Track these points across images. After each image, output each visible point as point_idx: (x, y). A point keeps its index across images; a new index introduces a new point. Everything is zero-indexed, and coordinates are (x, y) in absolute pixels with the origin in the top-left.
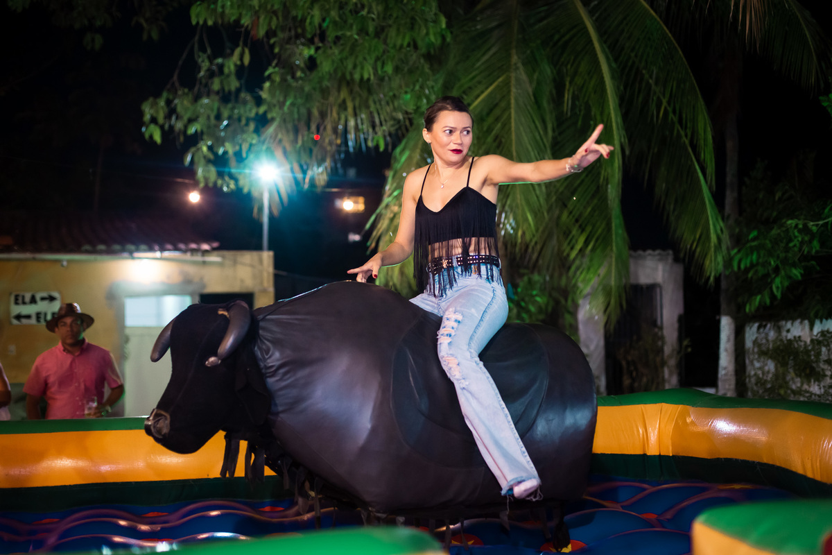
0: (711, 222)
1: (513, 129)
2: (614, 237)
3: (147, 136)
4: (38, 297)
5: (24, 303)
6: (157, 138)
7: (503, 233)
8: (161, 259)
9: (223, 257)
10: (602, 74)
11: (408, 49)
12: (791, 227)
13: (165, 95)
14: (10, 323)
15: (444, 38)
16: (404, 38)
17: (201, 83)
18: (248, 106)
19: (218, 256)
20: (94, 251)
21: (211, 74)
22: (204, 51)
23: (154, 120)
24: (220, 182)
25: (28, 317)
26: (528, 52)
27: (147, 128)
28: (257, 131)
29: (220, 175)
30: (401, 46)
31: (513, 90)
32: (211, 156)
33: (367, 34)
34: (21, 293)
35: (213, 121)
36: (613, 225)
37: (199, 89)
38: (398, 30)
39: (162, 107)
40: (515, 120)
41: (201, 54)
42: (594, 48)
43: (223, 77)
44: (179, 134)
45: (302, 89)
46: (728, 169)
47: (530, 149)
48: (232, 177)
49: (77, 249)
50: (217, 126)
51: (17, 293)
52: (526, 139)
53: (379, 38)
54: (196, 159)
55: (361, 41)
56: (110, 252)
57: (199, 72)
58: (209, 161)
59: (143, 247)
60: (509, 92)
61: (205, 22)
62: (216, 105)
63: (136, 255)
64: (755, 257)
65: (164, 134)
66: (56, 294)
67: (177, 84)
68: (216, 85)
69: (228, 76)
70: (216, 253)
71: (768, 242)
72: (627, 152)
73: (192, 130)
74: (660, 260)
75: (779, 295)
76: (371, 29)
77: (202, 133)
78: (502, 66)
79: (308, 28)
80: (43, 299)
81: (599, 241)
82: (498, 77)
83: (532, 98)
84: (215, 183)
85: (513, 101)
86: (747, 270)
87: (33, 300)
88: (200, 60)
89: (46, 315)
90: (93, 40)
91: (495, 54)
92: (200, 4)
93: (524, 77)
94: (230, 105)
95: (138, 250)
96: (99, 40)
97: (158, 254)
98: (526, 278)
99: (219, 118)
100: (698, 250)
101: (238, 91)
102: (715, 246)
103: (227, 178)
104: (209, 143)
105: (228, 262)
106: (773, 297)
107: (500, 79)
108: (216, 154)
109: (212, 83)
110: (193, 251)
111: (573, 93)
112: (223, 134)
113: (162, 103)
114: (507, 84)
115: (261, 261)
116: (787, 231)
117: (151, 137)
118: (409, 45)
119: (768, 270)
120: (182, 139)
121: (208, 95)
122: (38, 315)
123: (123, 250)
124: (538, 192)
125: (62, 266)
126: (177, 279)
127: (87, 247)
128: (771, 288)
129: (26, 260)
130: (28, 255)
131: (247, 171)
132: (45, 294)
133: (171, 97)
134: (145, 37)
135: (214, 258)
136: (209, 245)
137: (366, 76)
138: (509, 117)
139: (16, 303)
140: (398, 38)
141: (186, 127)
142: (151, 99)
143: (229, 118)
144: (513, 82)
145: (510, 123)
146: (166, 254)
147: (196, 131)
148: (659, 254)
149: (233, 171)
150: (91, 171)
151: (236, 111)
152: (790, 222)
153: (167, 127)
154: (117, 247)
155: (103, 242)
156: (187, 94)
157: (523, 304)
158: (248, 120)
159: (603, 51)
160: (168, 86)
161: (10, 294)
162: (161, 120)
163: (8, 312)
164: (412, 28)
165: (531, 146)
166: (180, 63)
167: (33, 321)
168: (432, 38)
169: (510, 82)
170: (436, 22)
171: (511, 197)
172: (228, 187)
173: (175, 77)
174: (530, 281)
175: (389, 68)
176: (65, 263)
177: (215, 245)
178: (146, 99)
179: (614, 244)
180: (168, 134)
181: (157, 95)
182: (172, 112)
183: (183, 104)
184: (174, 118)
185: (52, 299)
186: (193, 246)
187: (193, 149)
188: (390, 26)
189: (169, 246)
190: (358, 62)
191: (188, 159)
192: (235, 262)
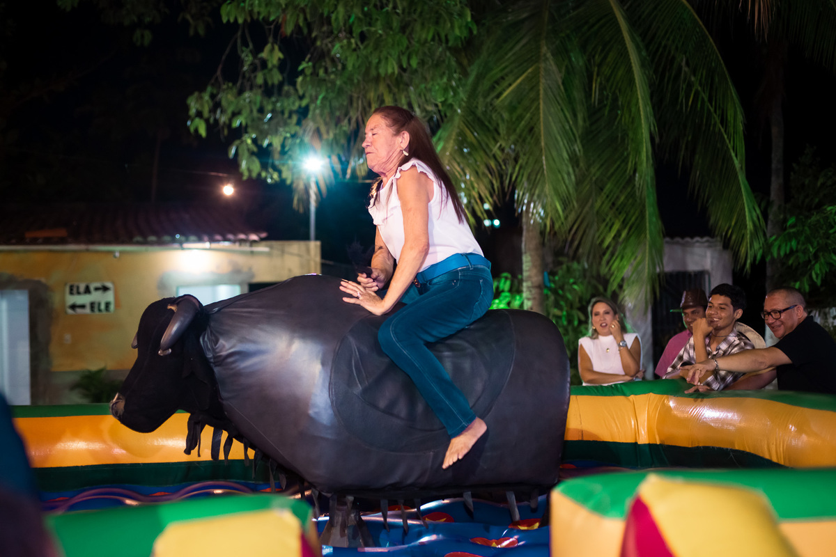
0: (746, 210)
1: (542, 119)
2: (648, 225)
3: (192, 129)
4: (92, 287)
5: (79, 293)
6: (203, 131)
7: (532, 222)
8: (210, 249)
9: (271, 247)
10: (631, 63)
11: (432, 43)
12: (831, 213)
13: (209, 89)
14: (66, 313)
15: (471, 31)
16: (428, 32)
17: (244, 77)
18: (291, 99)
19: (267, 246)
20: (145, 243)
21: (254, 69)
22: (247, 46)
23: (199, 114)
24: (264, 174)
25: (83, 306)
26: (558, 42)
27: (192, 121)
28: (299, 123)
29: (264, 166)
30: (426, 41)
31: (542, 81)
32: (255, 149)
33: (391, 29)
34: (76, 284)
35: (255, 113)
36: (647, 213)
37: (242, 83)
38: (423, 24)
39: (207, 101)
40: (544, 111)
41: (244, 48)
42: (623, 37)
43: (266, 71)
44: (223, 128)
45: (333, 83)
46: (773, 155)
47: (559, 138)
48: (276, 169)
49: (128, 240)
50: (261, 119)
51: (72, 283)
52: (555, 129)
53: (404, 32)
54: (240, 151)
55: (384, 37)
56: (160, 243)
57: (243, 66)
58: (252, 153)
59: (192, 238)
60: (538, 83)
61: (236, 20)
62: (259, 98)
63: (186, 245)
64: (794, 243)
65: (210, 128)
66: (109, 285)
67: (220, 79)
68: (260, 80)
69: (271, 70)
70: (264, 243)
71: (806, 228)
72: (657, 140)
73: (236, 123)
74: (709, 247)
75: (819, 282)
76: (395, 24)
77: (247, 126)
78: (532, 56)
79: (334, 24)
80: (97, 289)
81: (633, 229)
82: (528, 69)
83: (562, 87)
84: (259, 175)
85: (542, 92)
86: (787, 256)
87: (87, 291)
88: (243, 55)
89: (99, 304)
90: (142, 36)
91: (524, 46)
92: (230, 3)
93: (554, 68)
94: (273, 99)
95: (187, 241)
96: (148, 37)
97: (207, 245)
98: (564, 267)
99: (261, 110)
100: (734, 237)
101: (281, 84)
102: (751, 233)
103: (271, 170)
104: (254, 136)
105: (276, 252)
106: (812, 284)
107: (530, 70)
108: (260, 147)
109: (255, 77)
110: (241, 241)
111: (601, 83)
112: (266, 127)
113: (206, 97)
114: (536, 74)
115: (308, 250)
116: (827, 218)
117: (196, 130)
118: (433, 39)
119: (809, 258)
120: (226, 132)
121: (251, 89)
122: (92, 305)
123: (174, 241)
124: (567, 181)
125: (115, 257)
126: (226, 268)
127: (139, 238)
128: (811, 276)
129: (80, 251)
130: (82, 247)
131: (290, 162)
132: (98, 285)
133: (215, 92)
134: (192, 32)
135: (262, 248)
136: (258, 235)
137: (390, 71)
138: (538, 108)
139: (71, 293)
140: (424, 34)
141: (231, 120)
142: (196, 94)
143: (273, 111)
144: (542, 73)
145: (539, 113)
146: (215, 245)
147: (241, 124)
148: (707, 241)
149: (277, 163)
150: (126, 166)
151: (279, 105)
152: (829, 208)
153: (212, 120)
154: (167, 238)
155: (155, 233)
156: (231, 88)
157: (560, 292)
158: (291, 114)
159: (633, 39)
160: (213, 81)
161: (65, 284)
162: (206, 114)
163: (63, 301)
164: (437, 23)
165: (560, 136)
166: (224, 57)
167: (88, 310)
168: (457, 32)
169: (539, 73)
170: (461, 15)
171: (539, 186)
172: (272, 178)
173: (219, 73)
174: (569, 270)
175: (414, 63)
176: (117, 254)
177: (264, 235)
178: (191, 93)
179: (648, 232)
180: (212, 127)
181: (202, 89)
182: (217, 105)
183: (228, 98)
184: (219, 111)
185: (105, 289)
186: (242, 236)
187: (237, 142)
188: (415, 20)
189: (218, 237)
190: (382, 56)
191: (233, 151)
192: (283, 252)
